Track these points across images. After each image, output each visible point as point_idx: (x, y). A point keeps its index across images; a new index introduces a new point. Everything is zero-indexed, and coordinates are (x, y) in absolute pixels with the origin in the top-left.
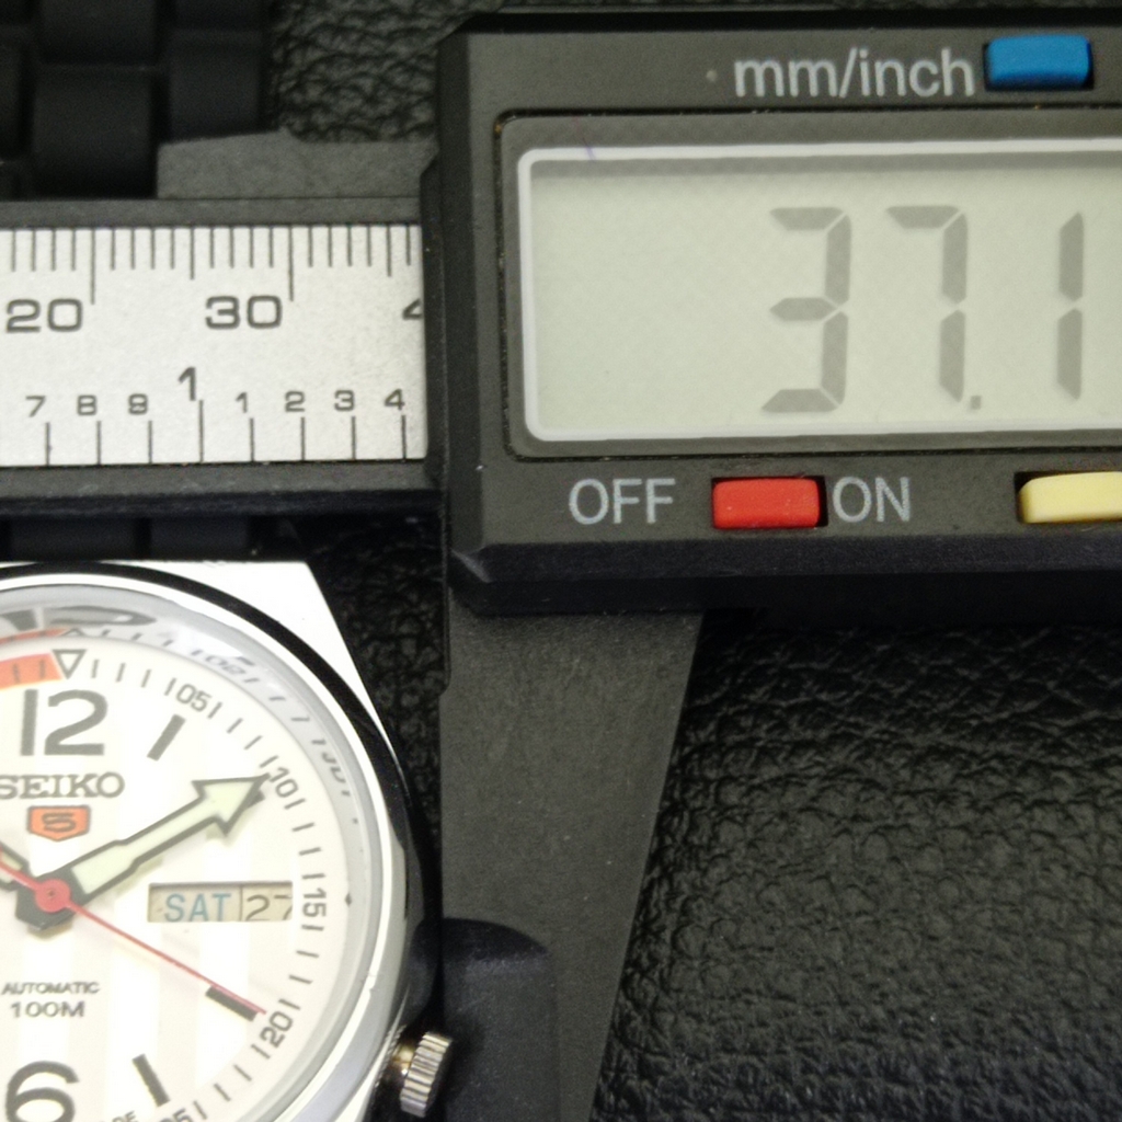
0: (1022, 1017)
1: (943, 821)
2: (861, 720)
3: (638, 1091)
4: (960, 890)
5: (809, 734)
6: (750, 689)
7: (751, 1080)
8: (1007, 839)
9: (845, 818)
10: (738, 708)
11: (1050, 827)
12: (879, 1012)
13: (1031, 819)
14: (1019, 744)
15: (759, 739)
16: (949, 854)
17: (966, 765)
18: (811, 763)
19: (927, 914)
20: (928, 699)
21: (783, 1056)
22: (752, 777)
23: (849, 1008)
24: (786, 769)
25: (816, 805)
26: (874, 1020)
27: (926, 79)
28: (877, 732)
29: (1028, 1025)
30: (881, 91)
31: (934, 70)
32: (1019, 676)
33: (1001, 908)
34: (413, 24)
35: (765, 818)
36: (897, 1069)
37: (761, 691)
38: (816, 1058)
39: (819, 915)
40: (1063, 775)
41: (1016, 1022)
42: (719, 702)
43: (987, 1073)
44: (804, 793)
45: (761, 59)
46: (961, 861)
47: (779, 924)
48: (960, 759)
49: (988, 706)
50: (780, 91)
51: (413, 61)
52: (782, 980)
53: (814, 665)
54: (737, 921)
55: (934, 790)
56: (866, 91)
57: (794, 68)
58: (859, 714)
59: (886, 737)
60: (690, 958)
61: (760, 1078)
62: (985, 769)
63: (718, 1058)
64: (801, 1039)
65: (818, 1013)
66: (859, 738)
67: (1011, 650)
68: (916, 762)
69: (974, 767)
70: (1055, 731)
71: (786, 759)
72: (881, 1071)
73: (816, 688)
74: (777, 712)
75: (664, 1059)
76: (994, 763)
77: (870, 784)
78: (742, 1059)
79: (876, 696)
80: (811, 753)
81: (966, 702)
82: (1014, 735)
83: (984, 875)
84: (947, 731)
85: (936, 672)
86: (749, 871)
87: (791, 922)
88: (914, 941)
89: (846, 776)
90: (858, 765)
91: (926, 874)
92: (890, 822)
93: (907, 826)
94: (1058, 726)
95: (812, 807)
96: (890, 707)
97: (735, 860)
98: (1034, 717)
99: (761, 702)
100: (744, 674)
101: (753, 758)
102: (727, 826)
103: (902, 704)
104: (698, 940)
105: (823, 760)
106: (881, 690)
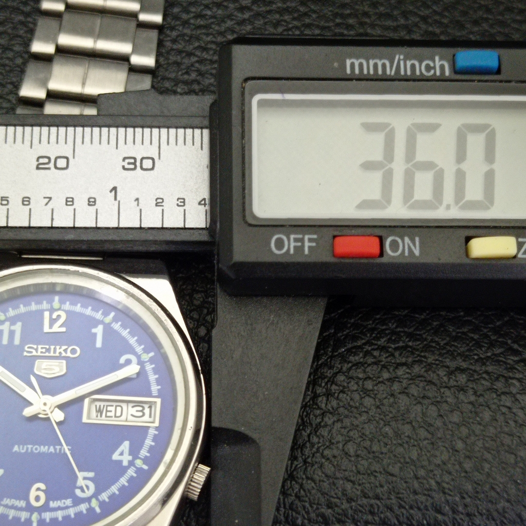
0: (496, 487)
1: (462, 400)
2: (427, 354)
3: (326, 514)
4: (469, 430)
5: (404, 360)
6: (378, 339)
7: (376, 510)
8: (490, 408)
9: (419, 397)
10: (373, 347)
11: (508, 404)
12: (433, 483)
13: (500, 400)
14: (495, 367)
15: (381, 361)
16: (465, 414)
17: (472, 375)
18: (404, 373)
19: (455, 441)
20: (456, 347)
21: (391, 501)
22: (379, 377)
23: (420, 480)
24: (394, 375)
25: (406, 391)
26: (430, 486)
27: (428, 68)
28: (433, 360)
29: (498, 490)
30: (409, 73)
31: (432, 64)
32: (495, 338)
33: (487, 439)
35: (384, 396)
36: (440, 507)
37: (383, 340)
38: (405, 502)
39: (407, 439)
40: (514, 381)
41: (493, 488)
42: (365, 344)
43: (480, 511)
44: (402, 385)
45: (357, 58)
46: (469, 418)
47: (390, 443)
48: (470, 373)
49: (482, 350)
50: (365, 72)
52: (391, 467)
53: (406, 330)
54: (371, 440)
55: (458, 386)
56: (402, 73)
57: (372, 62)
58: (426, 351)
59: (437, 362)
60: (350, 456)
61: (380, 510)
62: (481, 378)
63: (362, 500)
64: (398, 493)
65: (406, 482)
66: (426, 362)
67: (492, 326)
68: (451, 373)
69: (476, 377)
70: (511, 362)
71: (394, 370)
72: (434, 508)
73: (408, 339)
74: (390, 350)
75: (338, 500)
76: (484, 375)
77: (430, 382)
78: (373, 501)
79: (434, 345)
80: (405, 368)
81: (472, 348)
82: (493, 363)
83: (480, 424)
84: (464, 361)
85: (460, 334)
86: (377, 419)
87: (395, 442)
88: (449, 452)
89: (420, 379)
90: (425, 374)
91: (454, 423)
92: (438, 399)
93: (446, 402)
94: (512, 359)
95: (404, 392)
96: (439, 349)
97: (371, 414)
98: (502, 355)
99: (383, 345)
100: (376, 332)
101: (379, 369)
102: (367, 399)
103: (445, 348)
104: (354, 448)
105: (409, 371)
106: (435, 342)
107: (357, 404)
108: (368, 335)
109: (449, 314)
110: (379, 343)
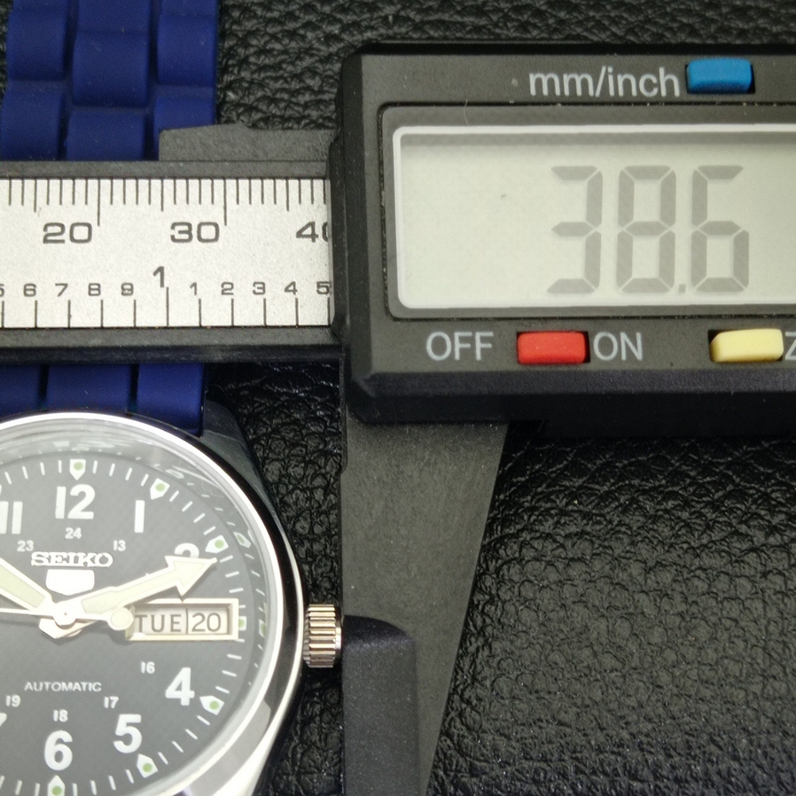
0: (718, 739)
1: (665, 611)
2: (613, 544)
3: (469, 784)
4: (677, 655)
6: (540, 522)
7: (542, 779)
8: (707, 622)
9: (603, 608)
10: (533, 535)
11: (735, 615)
12: (625, 735)
13: (722, 610)
14: (714, 560)
15: (546, 556)
16: (670, 631)
17: (680, 573)
18: (580, 572)
19: (656, 671)
20: (655, 531)
21: (563, 763)
22: (543, 580)
23: (605, 732)
24: (565, 576)
25: (584, 599)
26: (622, 739)
27: (649, 85)
28: (623, 551)
29: (721, 744)
30: (621, 93)
31: (654, 80)
32: (714, 516)
33: (703, 668)
34: (320, 97)
35: (551, 607)
36: (637, 771)
37: (547, 524)
38: (585, 766)
39: (586, 671)
40: (743, 581)
41: (713, 741)
42: (522, 530)
43: (695, 775)
44: (577, 591)
46: (677, 636)
47: (561, 677)
48: (677, 570)
49: (694, 535)
50: (558, 92)
51: (321, 121)
52: (562, 713)
54: (534, 674)
55: (660, 590)
56: (612, 93)
57: (566, 78)
58: (611, 539)
59: (628, 555)
60: (502, 698)
61: (548, 777)
62: (692, 576)
63: (521, 764)
64: (574, 752)
65: (585, 735)
66: (612, 555)
67: (709, 499)
68: (648, 571)
69: (686, 576)
70: (737, 552)
71: (564, 569)
72: (627, 773)
73: (584, 522)
74: (558, 538)
75: (484, 764)
76: (698, 573)
77: (619, 585)
78: (536, 764)
79: (623, 529)
80: (581, 565)
82: (711, 555)
83: (692, 645)
85: (661, 513)
86: (541, 642)
87: (568, 676)
88: (648, 688)
91: (655, 645)
92: (631, 610)
93: (643, 613)
94: (738, 545)
95: (582, 600)
96: (631, 535)
97: (532, 635)
98: (723, 543)
99: (547, 531)
100: (537, 513)
101: (543, 567)
102: (526, 611)
103: (639, 534)
104: (508, 686)
105: (588, 570)
106: (625, 525)
107: (512, 621)
108: (526, 517)
109: (644, 483)
110: (541, 528)
